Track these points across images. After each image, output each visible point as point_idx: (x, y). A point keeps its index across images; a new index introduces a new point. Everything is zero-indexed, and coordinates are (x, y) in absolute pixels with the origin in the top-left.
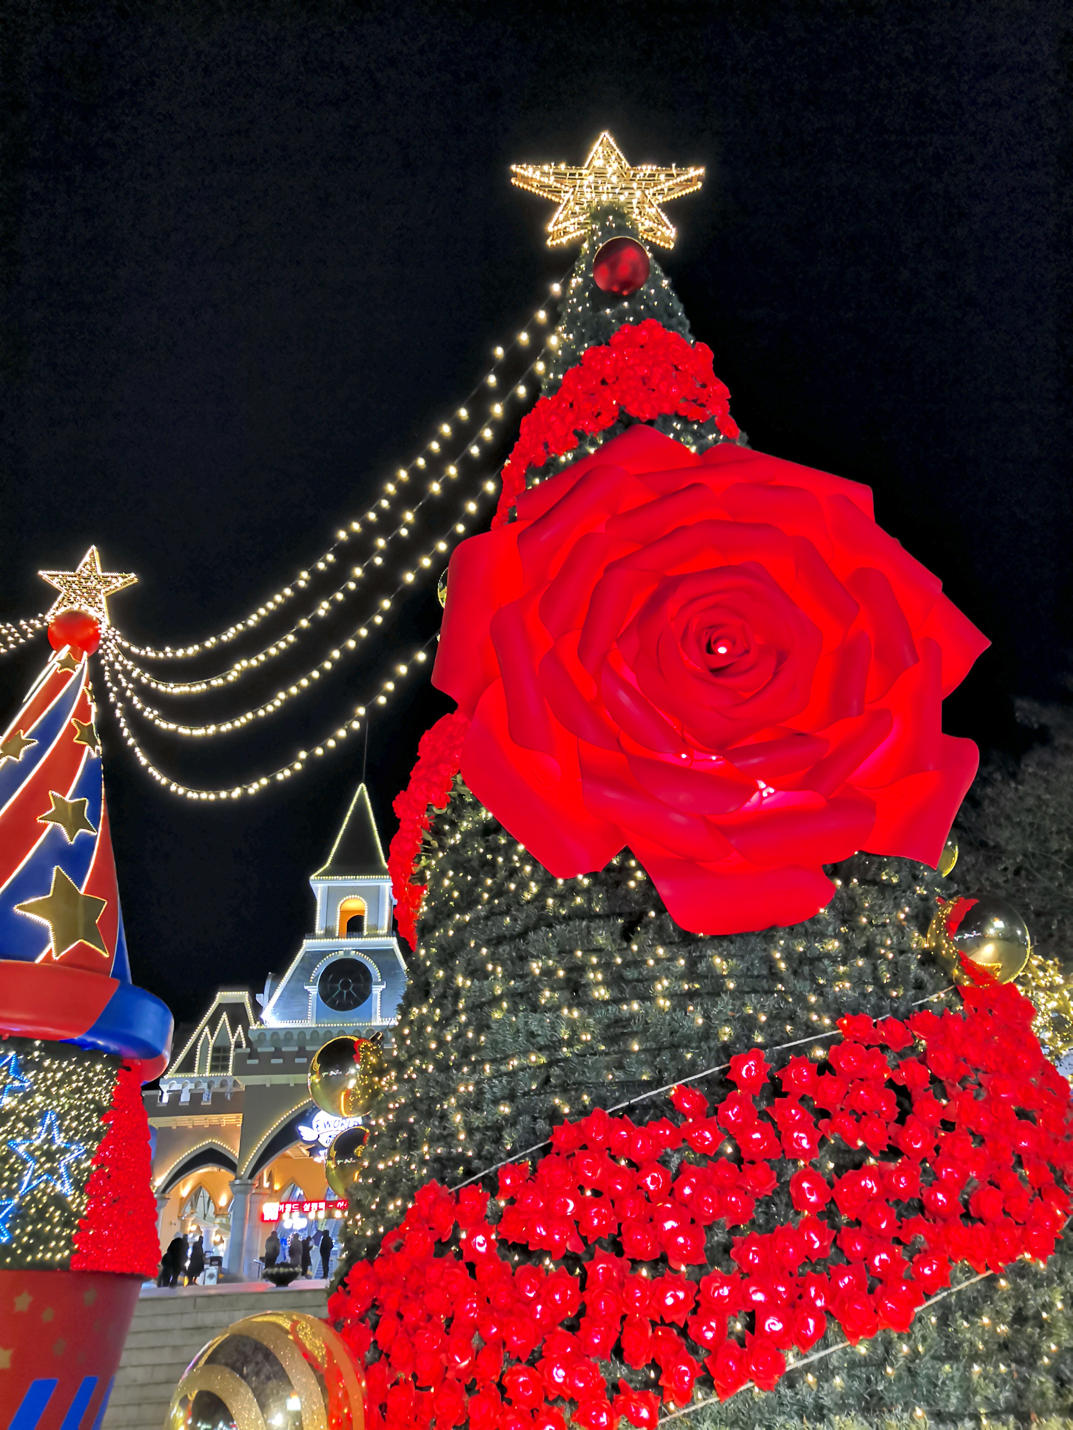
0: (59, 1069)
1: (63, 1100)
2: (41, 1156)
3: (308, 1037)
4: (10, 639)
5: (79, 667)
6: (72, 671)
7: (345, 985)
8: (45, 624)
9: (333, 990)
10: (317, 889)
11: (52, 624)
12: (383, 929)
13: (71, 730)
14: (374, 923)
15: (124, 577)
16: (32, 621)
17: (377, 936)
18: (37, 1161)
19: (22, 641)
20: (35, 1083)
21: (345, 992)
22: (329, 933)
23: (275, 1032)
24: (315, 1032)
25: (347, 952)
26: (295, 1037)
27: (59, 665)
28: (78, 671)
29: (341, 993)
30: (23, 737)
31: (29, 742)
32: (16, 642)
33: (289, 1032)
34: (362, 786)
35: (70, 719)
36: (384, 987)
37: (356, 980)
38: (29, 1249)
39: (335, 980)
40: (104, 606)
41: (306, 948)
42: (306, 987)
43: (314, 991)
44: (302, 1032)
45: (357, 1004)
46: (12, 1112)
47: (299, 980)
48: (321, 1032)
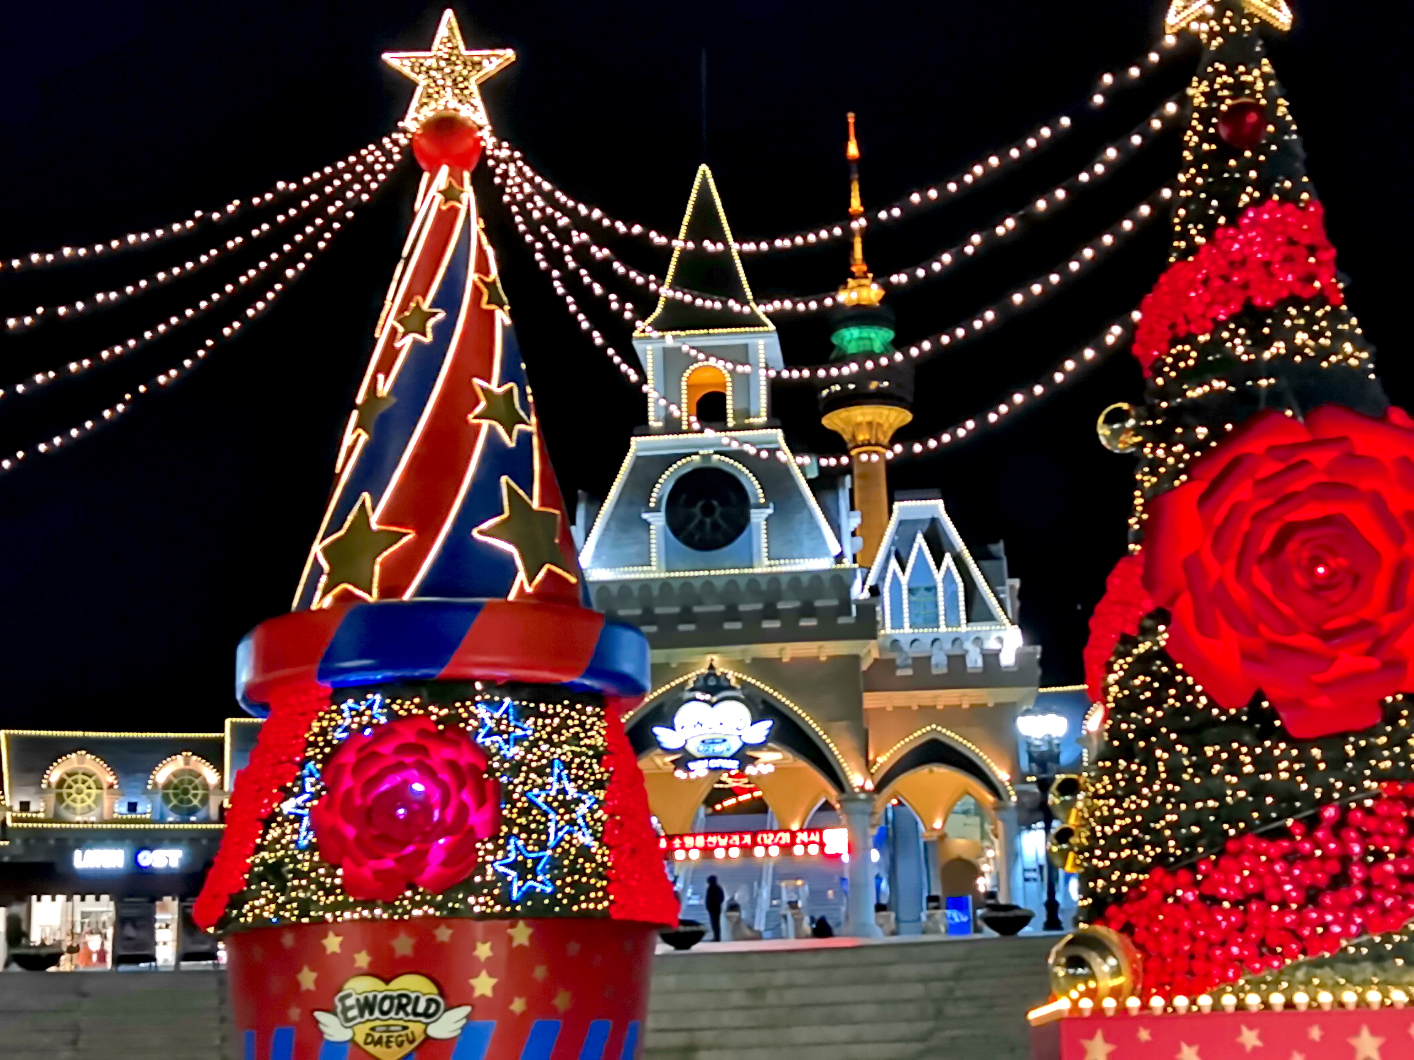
0: (556, 714)
1: (566, 747)
2: (559, 807)
3: (656, 592)
4: (378, 167)
5: (464, 197)
6: (457, 204)
7: (708, 510)
8: (409, 136)
9: (690, 518)
10: (645, 351)
11: (420, 135)
12: (758, 416)
13: (477, 292)
14: (742, 405)
15: (498, 56)
16: (395, 136)
17: (750, 427)
18: (557, 813)
19: (390, 167)
20: (535, 731)
21: (708, 521)
22: (672, 426)
23: (603, 586)
24: (665, 584)
25: (706, 457)
26: (636, 593)
27: (440, 197)
28: (465, 202)
29: (702, 523)
30: (426, 306)
31: (434, 314)
32: (384, 171)
33: (624, 586)
34: (704, 168)
35: (472, 277)
36: (770, 511)
37: (724, 502)
38: (574, 900)
39: (691, 503)
40: (477, 100)
41: (637, 450)
42: (645, 516)
43: (657, 521)
44: (645, 585)
45: (729, 539)
46: (521, 763)
47: (631, 503)
48: (676, 585)
